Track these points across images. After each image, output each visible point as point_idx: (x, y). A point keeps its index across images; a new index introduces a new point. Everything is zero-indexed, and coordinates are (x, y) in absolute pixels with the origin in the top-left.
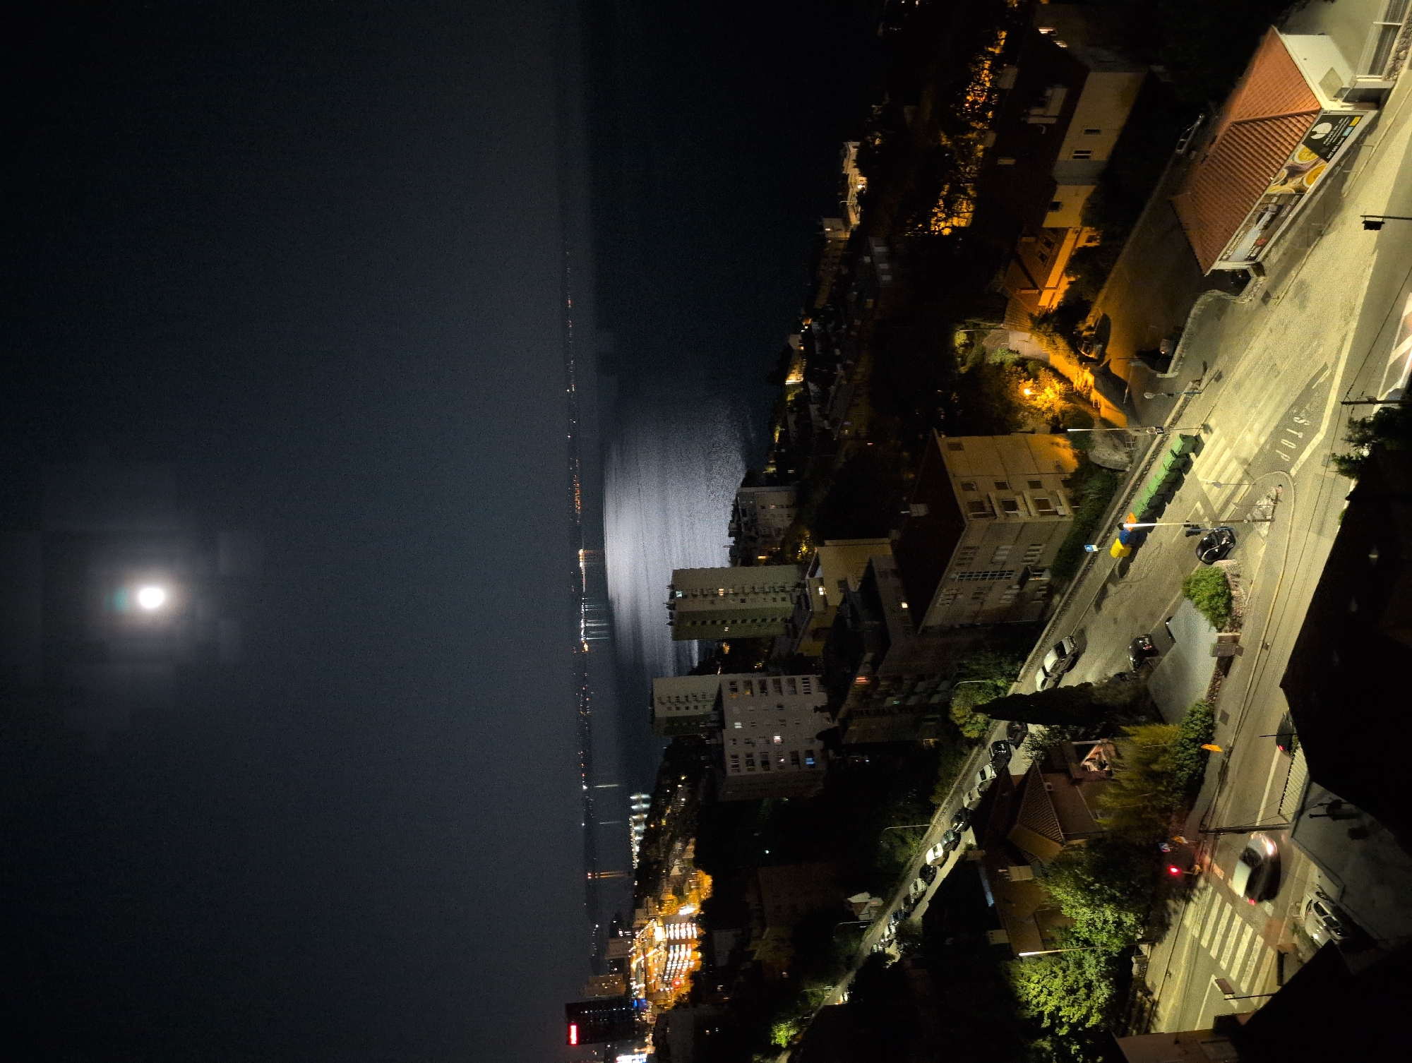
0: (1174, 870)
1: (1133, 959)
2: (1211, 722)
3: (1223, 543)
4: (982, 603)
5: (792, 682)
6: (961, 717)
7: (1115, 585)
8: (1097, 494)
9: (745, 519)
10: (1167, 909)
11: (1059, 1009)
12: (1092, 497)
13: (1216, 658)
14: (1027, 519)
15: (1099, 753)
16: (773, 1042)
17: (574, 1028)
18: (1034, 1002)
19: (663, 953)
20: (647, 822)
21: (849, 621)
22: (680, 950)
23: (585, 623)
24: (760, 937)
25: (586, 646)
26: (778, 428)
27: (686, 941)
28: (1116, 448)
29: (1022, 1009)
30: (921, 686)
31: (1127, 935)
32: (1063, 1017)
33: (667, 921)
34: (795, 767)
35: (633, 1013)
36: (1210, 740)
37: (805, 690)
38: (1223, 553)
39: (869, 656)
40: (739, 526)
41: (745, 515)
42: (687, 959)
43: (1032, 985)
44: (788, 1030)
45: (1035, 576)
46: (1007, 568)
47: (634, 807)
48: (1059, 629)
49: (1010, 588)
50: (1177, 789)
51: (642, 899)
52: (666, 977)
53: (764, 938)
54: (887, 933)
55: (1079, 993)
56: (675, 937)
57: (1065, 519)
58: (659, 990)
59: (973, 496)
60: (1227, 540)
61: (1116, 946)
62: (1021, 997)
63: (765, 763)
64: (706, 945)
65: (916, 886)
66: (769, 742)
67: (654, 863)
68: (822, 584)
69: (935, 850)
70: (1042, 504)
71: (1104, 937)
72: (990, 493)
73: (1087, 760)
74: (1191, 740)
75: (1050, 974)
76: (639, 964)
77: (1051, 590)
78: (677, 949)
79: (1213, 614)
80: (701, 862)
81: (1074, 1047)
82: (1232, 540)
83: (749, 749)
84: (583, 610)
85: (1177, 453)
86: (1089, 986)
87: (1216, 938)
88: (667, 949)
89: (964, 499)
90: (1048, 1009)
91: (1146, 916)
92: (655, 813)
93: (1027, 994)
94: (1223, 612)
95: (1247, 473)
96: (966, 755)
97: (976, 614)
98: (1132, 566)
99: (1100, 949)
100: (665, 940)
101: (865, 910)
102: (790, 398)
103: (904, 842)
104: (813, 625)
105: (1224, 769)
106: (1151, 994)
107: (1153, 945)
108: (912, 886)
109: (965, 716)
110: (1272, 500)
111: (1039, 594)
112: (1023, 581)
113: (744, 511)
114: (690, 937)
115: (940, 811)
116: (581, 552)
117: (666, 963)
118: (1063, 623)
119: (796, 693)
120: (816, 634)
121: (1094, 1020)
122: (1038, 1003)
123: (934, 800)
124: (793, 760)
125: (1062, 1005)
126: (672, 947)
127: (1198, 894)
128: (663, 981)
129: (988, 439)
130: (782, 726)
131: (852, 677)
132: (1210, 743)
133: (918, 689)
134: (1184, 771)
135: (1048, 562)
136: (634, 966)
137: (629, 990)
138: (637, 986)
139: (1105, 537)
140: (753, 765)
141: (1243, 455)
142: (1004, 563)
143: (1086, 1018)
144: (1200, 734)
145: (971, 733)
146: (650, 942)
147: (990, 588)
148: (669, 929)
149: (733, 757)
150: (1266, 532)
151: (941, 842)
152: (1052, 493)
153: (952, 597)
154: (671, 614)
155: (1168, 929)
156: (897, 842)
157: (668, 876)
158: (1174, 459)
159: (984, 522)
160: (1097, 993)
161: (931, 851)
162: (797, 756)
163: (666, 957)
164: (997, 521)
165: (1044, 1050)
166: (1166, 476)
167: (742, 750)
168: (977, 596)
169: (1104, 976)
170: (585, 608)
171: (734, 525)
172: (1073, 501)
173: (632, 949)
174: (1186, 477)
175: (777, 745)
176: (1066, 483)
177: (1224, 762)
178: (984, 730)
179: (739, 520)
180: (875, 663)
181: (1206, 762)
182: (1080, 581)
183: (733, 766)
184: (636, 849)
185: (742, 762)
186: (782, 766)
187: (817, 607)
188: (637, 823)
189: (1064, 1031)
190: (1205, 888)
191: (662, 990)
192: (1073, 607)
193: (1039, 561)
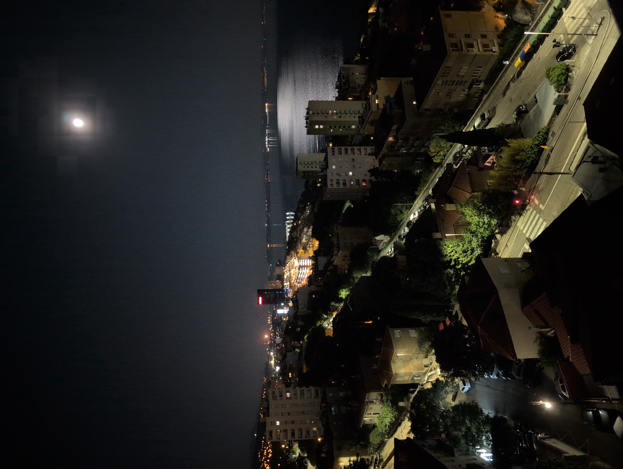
0: (517, 202)
1: (493, 241)
2: (546, 137)
3: (570, 51)
4: (450, 98)
5: (359, 150)
6: (434, 152)
7: (513, 83)
8: (513, 38)
9: (344, 80)
10: (511, 220)
11: (458, 258)
12: (511, 39)
13: (555, 106)
14: (478, 53)
15: (493, 159)
16: (340, 296)
17: (260, 298)
18: (449, 255)
19: (297, 271)
20: (293, 223)
21: (388, 110)
22: (304, 269)
23: (268, 139)
24: (337, 255)
25: (268, 149)
26: (363, 36)
27: (307, 266)
28: (526, 14)
29: (444, 257)
30: (417, 143)
31: (492, 229)
32: (460, 261)
33: (299, 259)
34: (357, 186)
35: (284, 295)
36: (545, 144)
37: (365, 153)
38: (570, 56)
39: (395, 127)
40: (340, 84)
41: (344, 78)
42: (307, 272)
43: (449, 249)
44: (346, 292)
45: (476, 85)
46: (464, 79)
47: (288, 218)
48: (484, 109)
49: (464, 90)
50: (526, 168)
51: (290, 252)
52: (298, 280)
53: (339, 255)
54: (390, 251)
55: (468, 252)
56: (302, 265)
57: (495, 54)
58: (295, 285)
59: (453, 40)
60: (572, 50)
61: (487, 234)
62: (443, 253)
63: (345, 184)
64: (315, 267)
65: (404, 230)
66: (347, 175)
67: (295, 238)
68: (377, 98)
69: (414, 214)
70: (485, 46)
71: (482, 230)
72: (462, 39)
73: (488, 162)
74: (536, 145)
75: (457, 246)
76: (287, 276)
77: (483, 92)
78: (303, 269)
79: (558, 84)
80: (315, 235)
81: (463, 273)
82: (574, 50)
83: (338, 177)
84: (267, 132)
85: (556, 8)
86: (473, 250)
87: (530, 228)
88: (299, 269)
89: (448, 41)
90: (454, 258)
91: (501, 223)
92: (296, 219)
93: (447, 252)
94: (563, 82)
95: (589, 14)
96: (433, 172)
97: (446, 104)
98: (524, 72)
99: (479, 236)
100: (299, 266)
101: (382, 244)
102: (370, 20)
103: (402, 212)
104: (372, 118)
105: (549, 156)
106: (498, 254)
107: (502, 235)
108: (403, 230)
109: (435, 152)
110: (598, 24)
111: (477, 95)
112: (470, 88)
113: (343, 76)
114: (308, 265)
115: (419, 198)
116: (266, 105)
117: (298, 274)
118: (486, 105)
119: (361, 154)
120: (372, 123)
121: (472, 262)
122: (450, 256)
123: (416, 193)
124: (356, 183)
125: (460, 257)
126: (301, 268)
127: (525, 212)
128: (297, 281)
129: (465, 13)
130: (353, 168)
131: (386, 137)
132: (544, 145)
133: (415, 145)
134: (530, 159)
135: (483, 78)
136: (285, 277)
137: (283, 287)
138: (286, 284)
139: (514, 59)
140: (339, 184)
141: (589, 5)
142: (463, 77)
143: (469, 262)
144: (541, 142)
145: (437, 160)
146: (293, 266)
147: (455, 90)
148: (300, 261)
149: (331, 180)
150: (592, 42)
151: (417, 211)
152: (492, 41)
153: (437, 94)
154: (307, 123)
155: (510, 228)
156: (399, 212)
157: (301, 242)
158: (554, 11)
159: (456, 54)
160: (476, 252)
161: (412, 215)
162: (359, 182)
163: (298, 272)
164: (463, 53)
165: (450, 273)
166: (549, 21)
167: (335, 178)
168: (449, 94)
169: (479, 246)
170: (268, 132)
171: (338, 83)
172: (500, 45)
173: (285, 270)
174: (558, 21)
175: (351, 176)
176: (499, 37)
177: (549, 154)
178: (443, 159)
179: (341, 80)
180: (398, 130)
181: (541, 155)
182: (498, 82)
183: (330, 184)
184: (288, 234)
185: (334, 182)
186: (352, 185)
187: (374, 109)
188: (288, 224)
189: (460, 266)
190: (529, 209)
191: (296, 285)
192: (492, 96)
193: (479, 77)
